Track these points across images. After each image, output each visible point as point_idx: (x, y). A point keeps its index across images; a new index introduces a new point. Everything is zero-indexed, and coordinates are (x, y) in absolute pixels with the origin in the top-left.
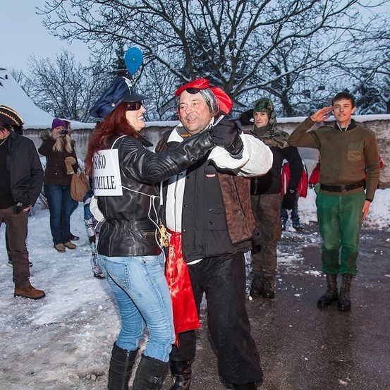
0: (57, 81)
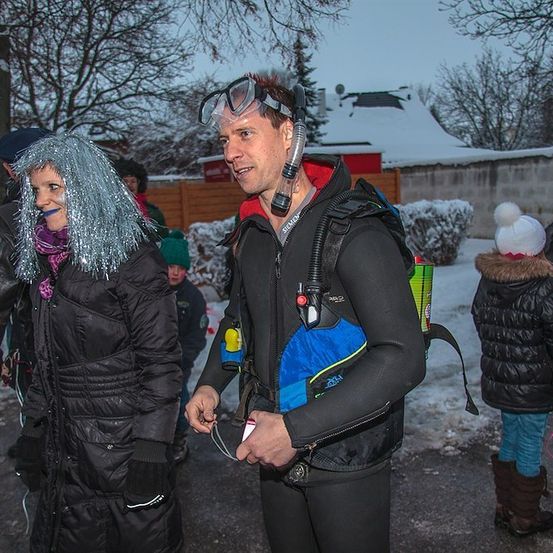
0: (476, 94)
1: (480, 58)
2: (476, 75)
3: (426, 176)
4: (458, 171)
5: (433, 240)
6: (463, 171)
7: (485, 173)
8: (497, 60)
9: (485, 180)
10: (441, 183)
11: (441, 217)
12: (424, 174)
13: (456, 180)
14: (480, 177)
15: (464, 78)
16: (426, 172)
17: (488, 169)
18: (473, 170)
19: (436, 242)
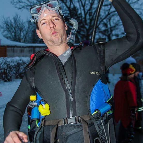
1: (14, 16)
2: (13, 21)
3: (11, 49)
4: (23, 49)
5: (22, 70)
6: (24, 49)
7: (31, 50)
8: (19, 17)
9: (31, 52)
10: (17, 52)
11: (25, 63)
12: (10, 49)
13: (22, 51)
14: (30, 51)
15: (9, 21)
16: (11, 48)
17: (32, 49)
18: (27, 49)
19: (23, 71)
